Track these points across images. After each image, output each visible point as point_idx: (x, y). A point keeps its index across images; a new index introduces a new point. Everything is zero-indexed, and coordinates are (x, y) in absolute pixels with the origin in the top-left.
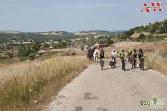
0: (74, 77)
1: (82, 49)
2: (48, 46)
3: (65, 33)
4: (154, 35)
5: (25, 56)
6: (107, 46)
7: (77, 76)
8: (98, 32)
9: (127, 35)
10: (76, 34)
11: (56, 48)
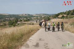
0: (34, 33)
1: (37, 22)
2: (22, 20)
3: (29, 15)
4: (68, 16)
5: (11, 25)
6: (48, 21)
7: (36, 33)
8: (44, 14)
9: (56, 16)
10: (34, 15)
11: (25, 21)
